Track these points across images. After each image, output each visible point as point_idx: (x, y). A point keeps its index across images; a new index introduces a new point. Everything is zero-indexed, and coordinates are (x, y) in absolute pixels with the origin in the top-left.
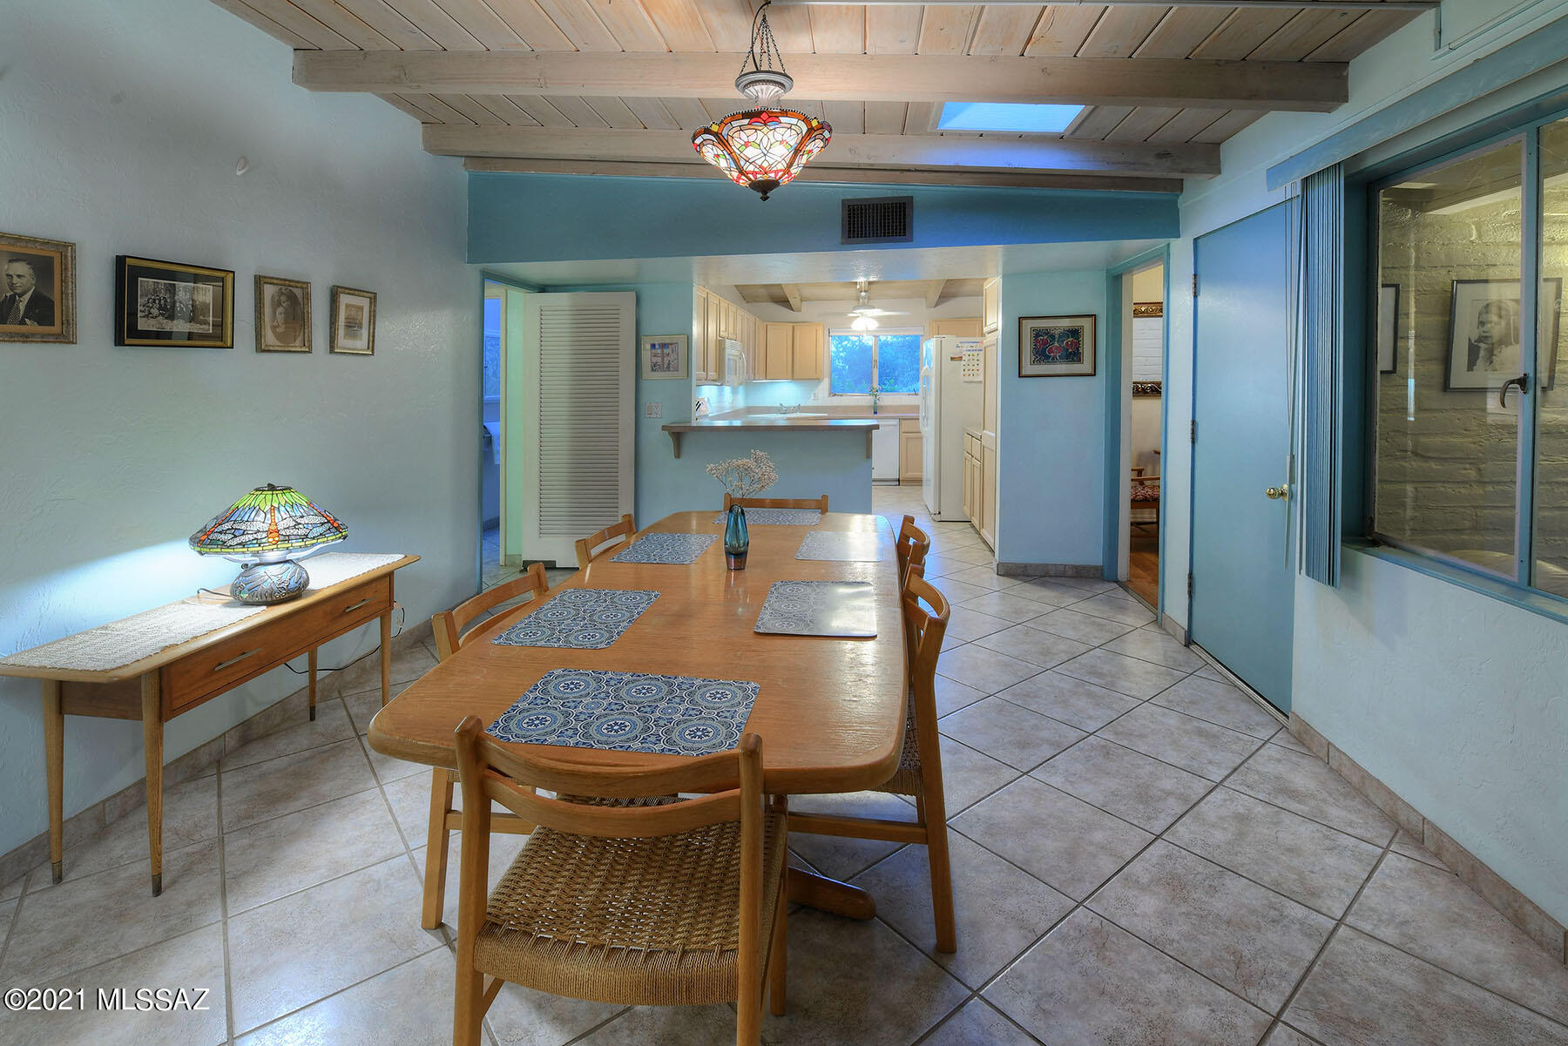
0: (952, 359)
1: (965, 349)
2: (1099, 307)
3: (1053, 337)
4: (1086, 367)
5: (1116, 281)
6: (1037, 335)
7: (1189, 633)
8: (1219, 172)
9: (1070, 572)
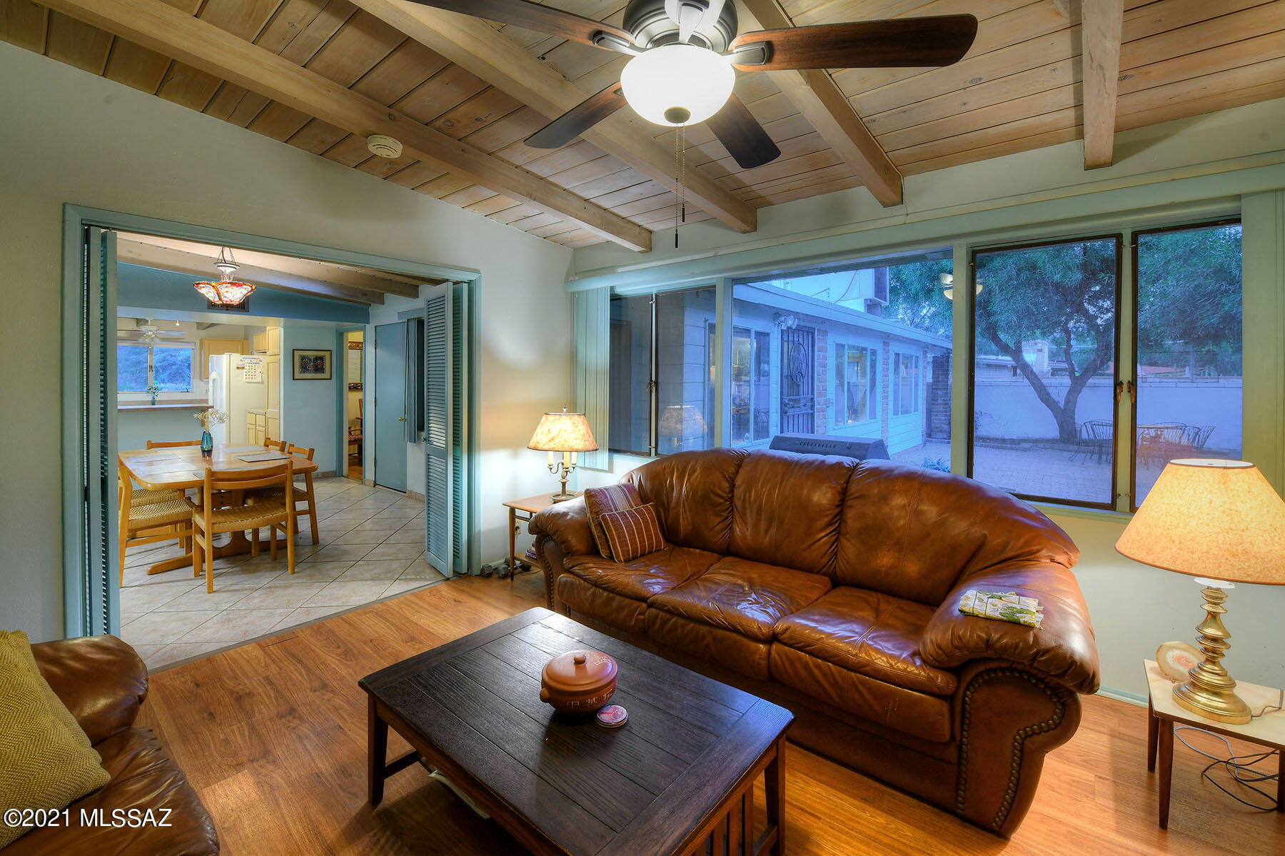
0: (237, 368)
1: (246, 362)
2: (333, 348)
3: (310, 360)
4: (327, 375)
5: (340, 335)
6: (302, 359)
7: (375, 482)
8: (383, 303)
9: (320, 476)
